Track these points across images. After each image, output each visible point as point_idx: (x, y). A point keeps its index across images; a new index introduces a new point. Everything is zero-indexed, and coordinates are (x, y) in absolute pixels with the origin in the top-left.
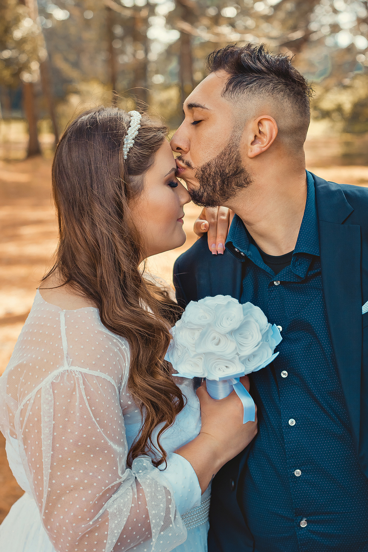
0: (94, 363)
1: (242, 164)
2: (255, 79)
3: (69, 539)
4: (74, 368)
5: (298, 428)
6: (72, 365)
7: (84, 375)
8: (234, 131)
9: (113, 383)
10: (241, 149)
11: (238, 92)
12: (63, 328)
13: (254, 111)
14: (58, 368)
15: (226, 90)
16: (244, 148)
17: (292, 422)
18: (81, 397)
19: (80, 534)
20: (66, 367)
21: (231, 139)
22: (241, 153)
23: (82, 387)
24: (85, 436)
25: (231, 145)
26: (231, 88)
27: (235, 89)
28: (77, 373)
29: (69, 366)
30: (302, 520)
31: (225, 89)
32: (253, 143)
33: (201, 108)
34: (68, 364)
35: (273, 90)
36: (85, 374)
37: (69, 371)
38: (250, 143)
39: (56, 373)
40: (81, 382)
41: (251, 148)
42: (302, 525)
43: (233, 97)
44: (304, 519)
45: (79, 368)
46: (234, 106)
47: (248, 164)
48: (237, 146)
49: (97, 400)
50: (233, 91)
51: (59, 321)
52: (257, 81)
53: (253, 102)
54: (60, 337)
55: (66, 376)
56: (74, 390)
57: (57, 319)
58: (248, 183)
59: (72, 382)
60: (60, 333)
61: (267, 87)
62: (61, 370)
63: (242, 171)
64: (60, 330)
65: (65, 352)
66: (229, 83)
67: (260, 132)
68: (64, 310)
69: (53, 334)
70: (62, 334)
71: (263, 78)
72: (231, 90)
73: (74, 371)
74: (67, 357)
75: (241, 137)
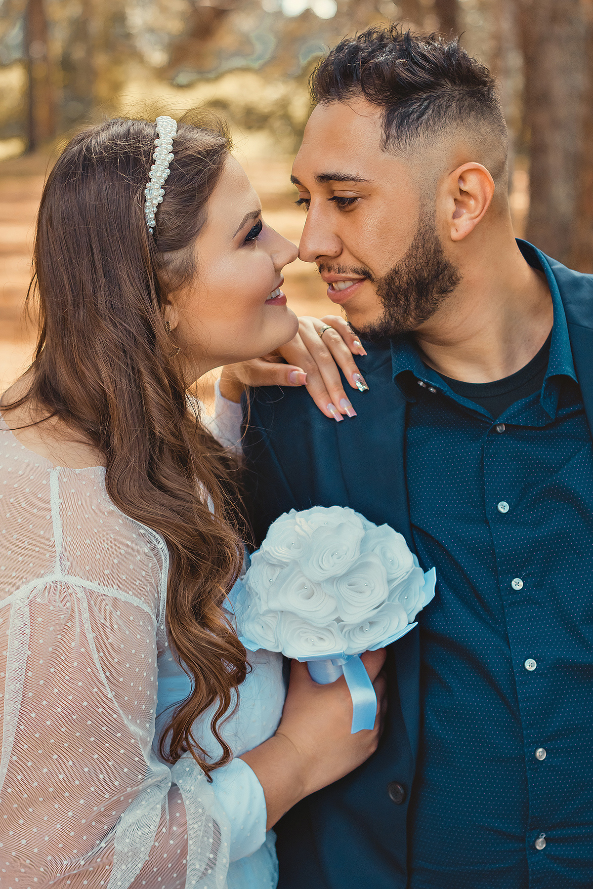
0: (107, 572)
1: (444, 254)
2: (426, 103)
3: (36, 879)
4: (71, 580)
5: (541, 675)
6: (69, 573)
7: (89, 593)
8: (423, 205)
9: (146, 609)
10: (440, 233)
11: (408, 135)
12: (55, 502)
13: (445, 160)
14: (42, 576)
15: (388, 138)
16: (443, 228)
17: (530, 665)
18: (83, 634)
19: (58, 875)
20: (57, 575)
21: (421, 220)
22: (441, 238)
23: (86, 615)
24: (85, 704)
25: (423, 230)
26: (393, 132)
27: (402, 131)
28: (78, 589)
29: (64, 574)
30: (538, 838)
31: (384, 137)
32: (455, 216)
33: (352, 182)
34: (63, 571)
35: (460, 113)
36: (91, 591)
37: (63, 584)
38: (450, 216)
39: (39, 583)
40: (85, 605)
41: (454, 225)
42: (539, 846)
43: (402, 147)
44: (542, 835)
45: (82, 580)
46: (409, 164)
47: (450, 253)
48: (432, 229)
49: (110, 641)
50: (399, 137)
51: (47, 488)
52: (432, 106)
53: (439, 145)
54: (48, 517)
55: (58, 593)
56: (71, 617)
57: (44, 482)
58: (454, 283)
59: (68, 604)
60: (49, 508)
61: (449, 112)
62: (49, 579)
63: (446, 266)
64: (50, 505)
65: (59, 549)
66: (388, 124)
67: (462, 192)
68: (58, 468)
69: (35, 511)
70: (53, 513)
71: (438, 97)
72: (396, 134)
73: (72, 585)
74: (61, 558)
75: (435, 211)
